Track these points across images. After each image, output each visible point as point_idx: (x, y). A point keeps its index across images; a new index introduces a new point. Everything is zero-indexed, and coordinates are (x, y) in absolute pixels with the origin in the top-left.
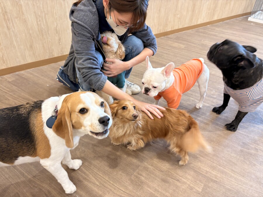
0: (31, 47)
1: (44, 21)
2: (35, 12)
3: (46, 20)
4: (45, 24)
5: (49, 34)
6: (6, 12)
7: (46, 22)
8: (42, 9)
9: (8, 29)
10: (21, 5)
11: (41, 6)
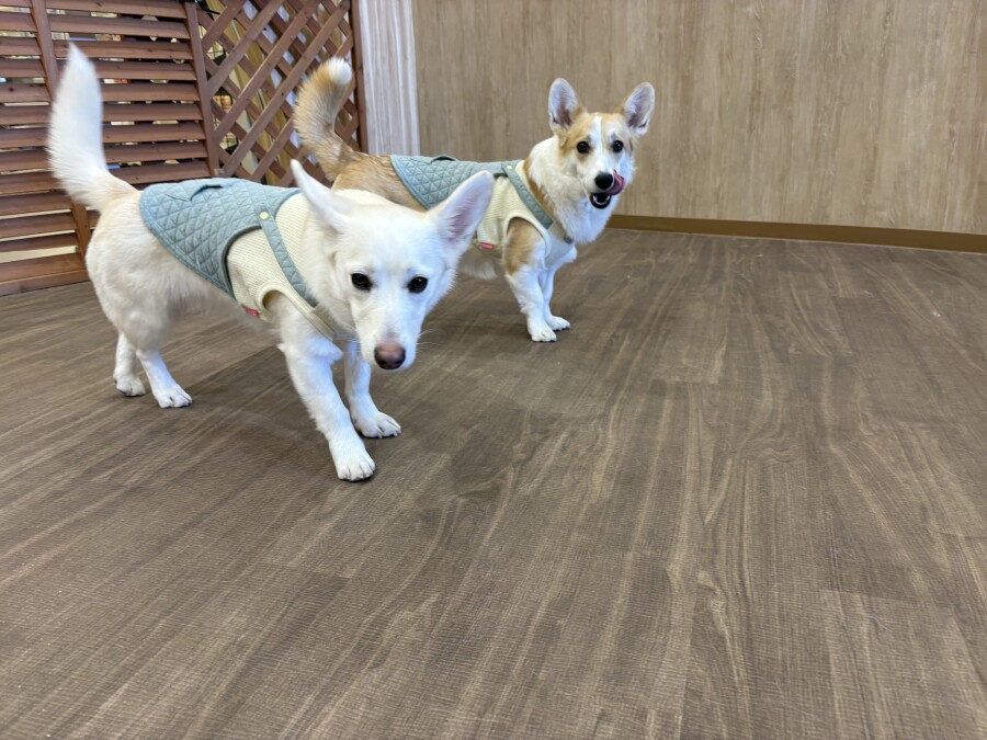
0: (782, 179)
1: (833, 123)
2: (818, 99)
3: (838, 119)
4: (833, 129)
5: (833, 155)
6: (759, 93)
7: (838, 125)
8: (838, 90)
9: (751, 129)
10: (794, 80)
11: (839, 83)
